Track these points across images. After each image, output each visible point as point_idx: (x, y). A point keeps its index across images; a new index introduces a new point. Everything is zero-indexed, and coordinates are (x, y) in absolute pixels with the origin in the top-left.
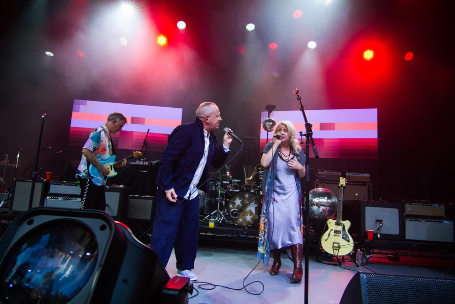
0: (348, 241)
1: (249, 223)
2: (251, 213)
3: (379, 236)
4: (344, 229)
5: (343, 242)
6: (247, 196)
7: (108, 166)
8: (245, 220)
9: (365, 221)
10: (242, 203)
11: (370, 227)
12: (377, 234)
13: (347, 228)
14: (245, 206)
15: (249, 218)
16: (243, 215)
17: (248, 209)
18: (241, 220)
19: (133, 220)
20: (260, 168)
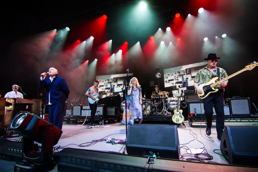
0: (182, 118)
1: (148, 114)
2: (149, 110)
3: (196, 115)
4: (180, 113)
5: (180, 118)
6: (147, 104)
8: (147, 113)
9: (190, 109)
10: (145, 106)
11: (192, 111)
12: (195, 114)
13: (181, 113)
14: (146, 107)
15: (148, 112)
16: (146, 111)
17: (147, 109)
18: (145, 113)
19: (109, 115)
20: (154, 93)
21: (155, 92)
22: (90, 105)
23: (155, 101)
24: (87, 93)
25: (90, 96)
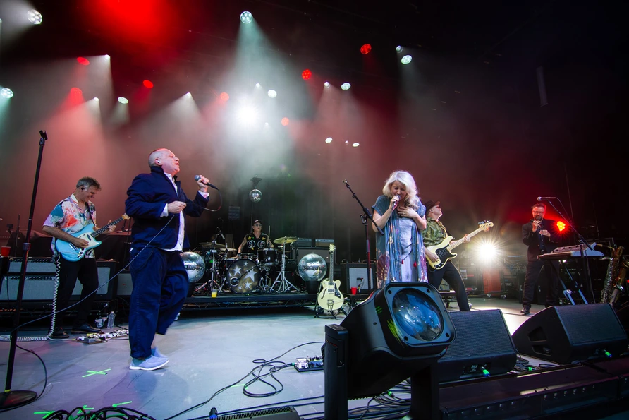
0: (340, 297)
1: (248, 290)
2: (250, 280)
3: (360, 291)
5: (336, 299)
6: (246, 264)
7: (83, 237)
8: (244, 287)
9: (349, 280)
10: (242, 271)
11: (353, 284)
12: (358, 290)
13: (338, 287)
14: (244, 273)
15: (248, 285)
16: (243, 283)
17: (247, 277)
18: (240, 288)
19: (122, 296)
20: (250, 238)
21: (253, 236)
22: (64, 262)
23: (269, 258)
24: (50, 222)
25: (60, 232)
